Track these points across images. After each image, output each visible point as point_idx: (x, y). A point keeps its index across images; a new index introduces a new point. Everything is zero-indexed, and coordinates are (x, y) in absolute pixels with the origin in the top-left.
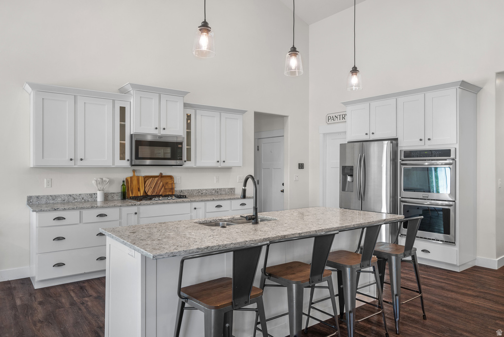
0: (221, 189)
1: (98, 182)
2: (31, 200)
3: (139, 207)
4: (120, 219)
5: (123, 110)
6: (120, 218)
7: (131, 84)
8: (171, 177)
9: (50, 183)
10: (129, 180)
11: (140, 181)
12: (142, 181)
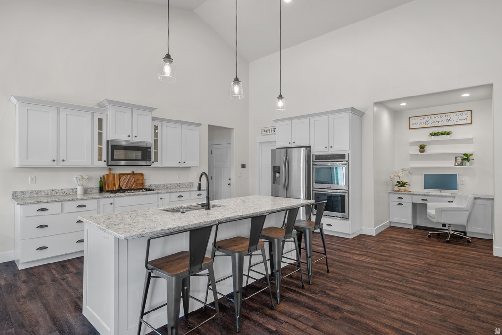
0: (182, 184)
1: (78, 179)
2: (16, 195)
3: (114, 198)
5: (100, 121)
6: (98, 207)
7: (107, 100)
8: (142, 175)
9: (34, 180)
10: (106, 177)
11: (115, 178)
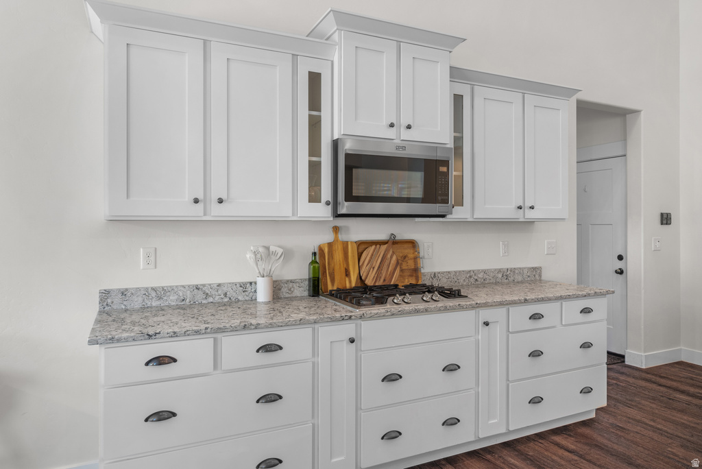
0: (513, 270)
1: (259, 256)
2: (109, 301)
3: (359, 321)
4: (313, 355)
6: (315, 352)
8: (413, 244)
9: (153, 259)
10: (326, 250)
11: (350, 254)
12: (353, 253)
